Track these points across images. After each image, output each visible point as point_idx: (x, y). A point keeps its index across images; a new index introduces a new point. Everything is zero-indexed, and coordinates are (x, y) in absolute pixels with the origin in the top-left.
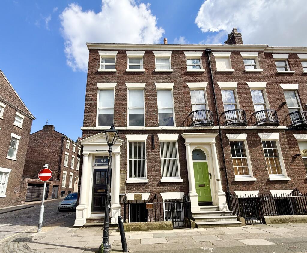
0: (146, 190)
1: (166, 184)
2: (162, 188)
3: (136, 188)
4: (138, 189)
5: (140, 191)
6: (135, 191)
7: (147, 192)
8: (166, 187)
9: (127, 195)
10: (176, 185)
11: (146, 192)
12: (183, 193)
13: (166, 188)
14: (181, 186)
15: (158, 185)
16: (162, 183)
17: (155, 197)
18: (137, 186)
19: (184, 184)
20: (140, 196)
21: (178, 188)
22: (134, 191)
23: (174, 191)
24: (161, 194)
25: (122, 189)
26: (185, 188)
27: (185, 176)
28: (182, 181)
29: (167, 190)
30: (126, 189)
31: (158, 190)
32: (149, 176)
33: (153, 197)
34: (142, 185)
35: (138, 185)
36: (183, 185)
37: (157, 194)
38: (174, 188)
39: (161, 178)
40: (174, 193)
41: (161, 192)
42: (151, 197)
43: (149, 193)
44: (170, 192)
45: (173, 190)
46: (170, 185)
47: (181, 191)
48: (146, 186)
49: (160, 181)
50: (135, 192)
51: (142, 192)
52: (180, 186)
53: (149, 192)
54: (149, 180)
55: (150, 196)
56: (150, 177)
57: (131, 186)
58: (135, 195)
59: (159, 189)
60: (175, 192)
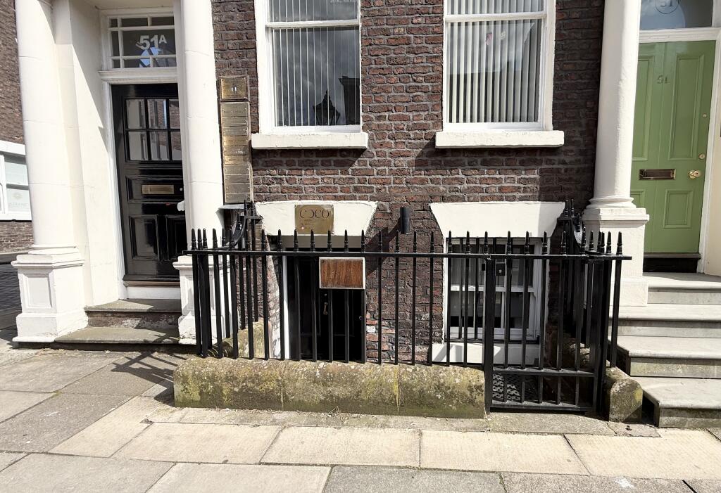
0: (356, 189)
1: (466, 160)
2: (440, 179)
3: (306, 177)
4: (315, 181)
5: (323, 192)
6: (298, 190)
7: (361, 199)
8: (461, 176)
9: (261, 209)
10: (522, 163)
11: (354, 198)
12: (558, 208)
13: (460, 181)
14: (551, 171)
15: (420, 163)
16: (444, 151)
17: (401, 226)
18: (309, 166)
19: (567, 159)
20: (328, 216)
21: (527, 181)
22: (297, 193)
23: (504, 195)
24: (437, 209)
25: (233, 179)
26: (570, 179)
27: (583, 111)
28: (556, 138)
29: (470, 190)
30: (256, 182)
31: (418, 191)
32: (372, 115)
33: (391, 225)
34: (338, 164)
35: (314, 159)
36: (564, 163)
37: (413, 210)
38: (509, 179)
39: (439, 124)
40: (505, 205)
41: (433, 199)
42: (383, 223)
43: (374, 205)
44: (483, 199)
45: (501, 189)
46: (485, 163)
47: (546, 195)
48: (356, 166)
49: (434, 139)
50: (301, 198)
51: (336, 198)
52: (541, 172)
53: (372, 199)
54: (371, 138)
55: (374, 219)
56: (379, 118)
57: (280, 164)
58: (299, 211)
59: (423, 182)
60: (513, 199)
